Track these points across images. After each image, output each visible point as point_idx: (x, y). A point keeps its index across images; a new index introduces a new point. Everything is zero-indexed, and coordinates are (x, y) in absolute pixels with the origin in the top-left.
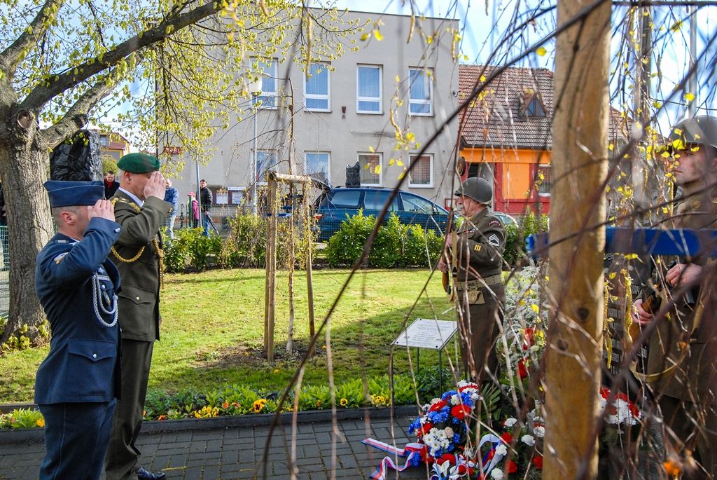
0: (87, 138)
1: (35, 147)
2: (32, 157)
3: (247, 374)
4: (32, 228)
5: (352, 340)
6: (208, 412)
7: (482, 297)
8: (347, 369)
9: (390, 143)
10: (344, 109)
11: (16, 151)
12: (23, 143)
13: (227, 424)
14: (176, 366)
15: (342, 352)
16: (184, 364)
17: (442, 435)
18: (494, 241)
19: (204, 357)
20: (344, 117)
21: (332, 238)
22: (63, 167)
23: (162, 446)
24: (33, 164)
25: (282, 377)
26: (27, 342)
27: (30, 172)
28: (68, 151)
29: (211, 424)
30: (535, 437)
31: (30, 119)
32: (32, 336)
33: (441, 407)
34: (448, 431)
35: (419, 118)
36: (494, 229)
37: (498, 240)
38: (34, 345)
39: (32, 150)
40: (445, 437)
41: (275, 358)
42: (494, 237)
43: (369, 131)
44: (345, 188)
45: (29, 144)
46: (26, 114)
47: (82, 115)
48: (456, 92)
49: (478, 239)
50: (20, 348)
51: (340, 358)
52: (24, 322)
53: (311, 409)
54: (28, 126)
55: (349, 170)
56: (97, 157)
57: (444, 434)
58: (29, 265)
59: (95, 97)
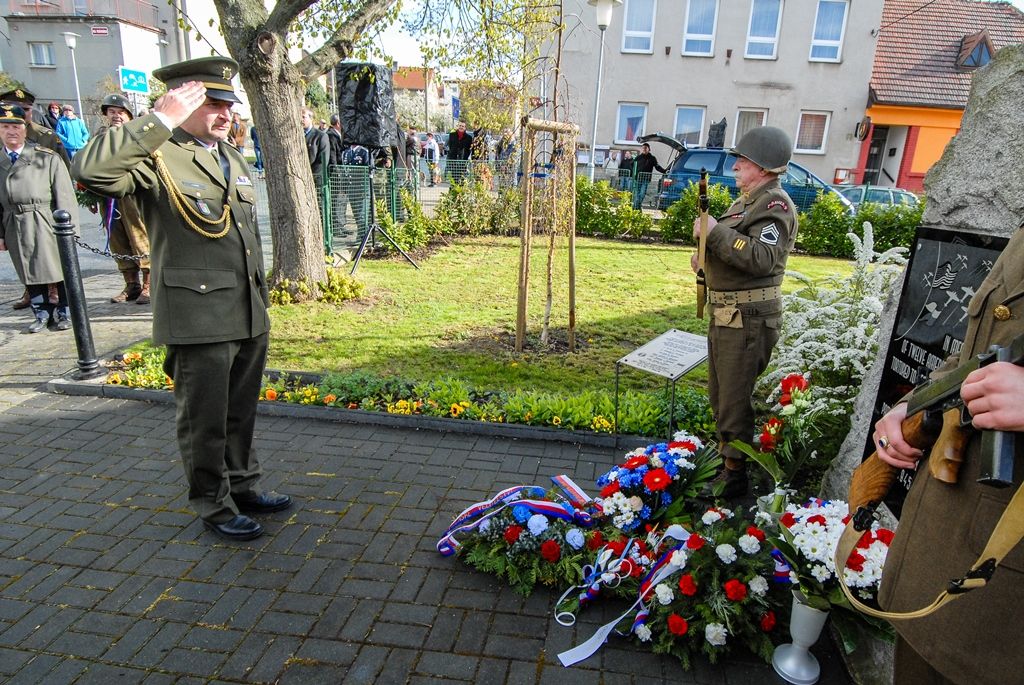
0: (374, 74)
1: (282, 78)
2: (280, 92)
3: (483, 363)
4: (286, 174)
5: (629, 336)
6: (403, 407)
7: (739, 317)
8: (597, 373)
9: (779, 97)
10: (729, 53)
11: (261, 83)
12: (267, 73)
13: (421, 426)
14: (417, 342)
15: (605, 350)
16: (428, 342)
17: (625, 505)
18: (769, 236)
19: (452, 336)
20: (728, 62)
21: (671, 208)
22: (350, 108)
23: (334, 441)
24: (282, 100)
25: (516, 374)
26: (287, 297)
27: (279, 109)
28: (354, 89)
29: (401, 422)
30: (739, 551)
31: (273, 44)
32: (294, 292)
33: (637, 466)
34: (636, 503)
35: (821, 65)
36: (775, 215)
37: (776, 234)
38: (295, 301)
39: (280, 82)
40: (628, 508)
41: (524, 347)
42: (771, 229)
43: (756, 81)
44: (705, 149)
45: (276, 75)
46: (269, 37)
47: (344, 41)
48: (875, 31)
49: (744, 230)
50: (280, 303)
51: (597, 358)
52: (286, 276)
53: (520, 422)
54: (271, 52)
55: (713, 128)
57: (628, 505)
58: (286, 216)
59: (362, 19)
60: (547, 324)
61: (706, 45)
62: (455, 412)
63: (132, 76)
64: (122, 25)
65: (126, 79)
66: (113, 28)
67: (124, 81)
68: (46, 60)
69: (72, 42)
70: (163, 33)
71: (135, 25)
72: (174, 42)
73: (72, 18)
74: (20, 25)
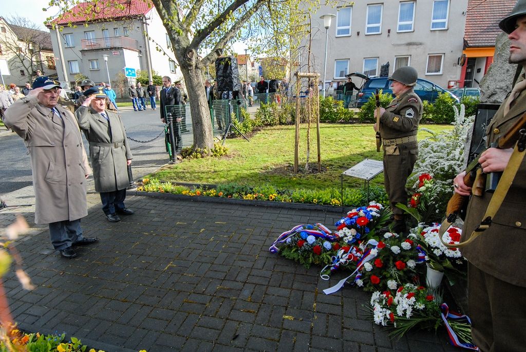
0: (230, 61)
1: (196, 67)
2: (196, 72)
3: (280, 179)
4: (198, 106)
5: (345, 165)
6: (250, 197)
7: (397, 150)
8: (332, 181)
9: (416, 49)
10: (389, 31)
11: (189, 70)
12: (191, 66)
13: (257, 204)
14: (252, 171)
15: (335, 171)
16: (256, 171)
17: (348, 233)
18: (409, 114)
19: (266, 168)
20: (389, 36)
21: (363, 107)
22: (221, 76)
23: (224, 210)
24: (196, 76)
25: (296, 182)
26: (199, 155)
27: (195, 79)
28: (222, 68)
29: (249, 203)
30: (401, 249)
31: (193, 53)
32: (202, 153)
33: (353, 216)
34: (353, 231)
35: (437, 32)
37: (413, 113)
38: (202, 157)
39: (195, 69)
40: (350, 234)
41: (298, 172)
42: (410, 111)
43: (403, 43)
44: (379, 78)
45: (194, 66)
46: (191, 51)
47: (219, 49)
48: (465, 12)
49: (397, 112)
50: (197, 158)
51: (331, 175)
52: (199, 147)
53: (299, 202)
54: (192, 57)
55: (383, 67)
56: (235, 70)
57: (350, 232)
58: (198, 122)
59: (226, 39)
60: (308, 161)
61: (377, 29)
62: (271, 198)
63: (130, 71)
64: (124, 50)
65: (127, 72)
66: (121, 51)
67: (127, 73)
68: (96, 67)
69: (106, 59)
70: (140, 52)
71: (129, 49)
72: (144, 55)
73: (105, 49)
74: (86, 53)
